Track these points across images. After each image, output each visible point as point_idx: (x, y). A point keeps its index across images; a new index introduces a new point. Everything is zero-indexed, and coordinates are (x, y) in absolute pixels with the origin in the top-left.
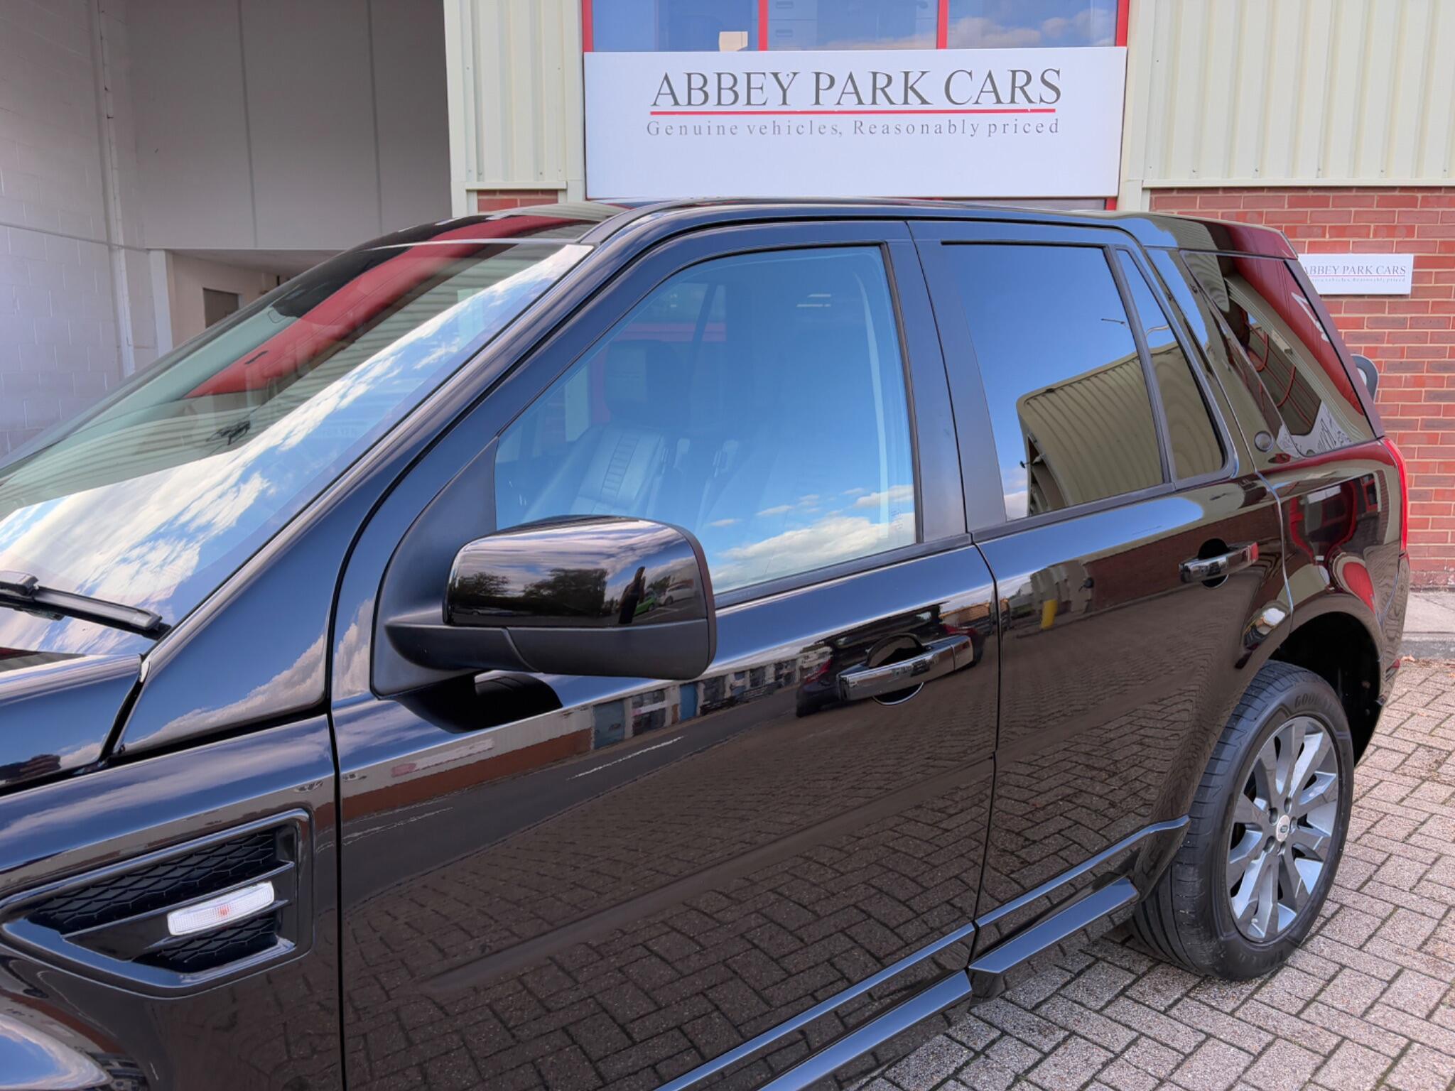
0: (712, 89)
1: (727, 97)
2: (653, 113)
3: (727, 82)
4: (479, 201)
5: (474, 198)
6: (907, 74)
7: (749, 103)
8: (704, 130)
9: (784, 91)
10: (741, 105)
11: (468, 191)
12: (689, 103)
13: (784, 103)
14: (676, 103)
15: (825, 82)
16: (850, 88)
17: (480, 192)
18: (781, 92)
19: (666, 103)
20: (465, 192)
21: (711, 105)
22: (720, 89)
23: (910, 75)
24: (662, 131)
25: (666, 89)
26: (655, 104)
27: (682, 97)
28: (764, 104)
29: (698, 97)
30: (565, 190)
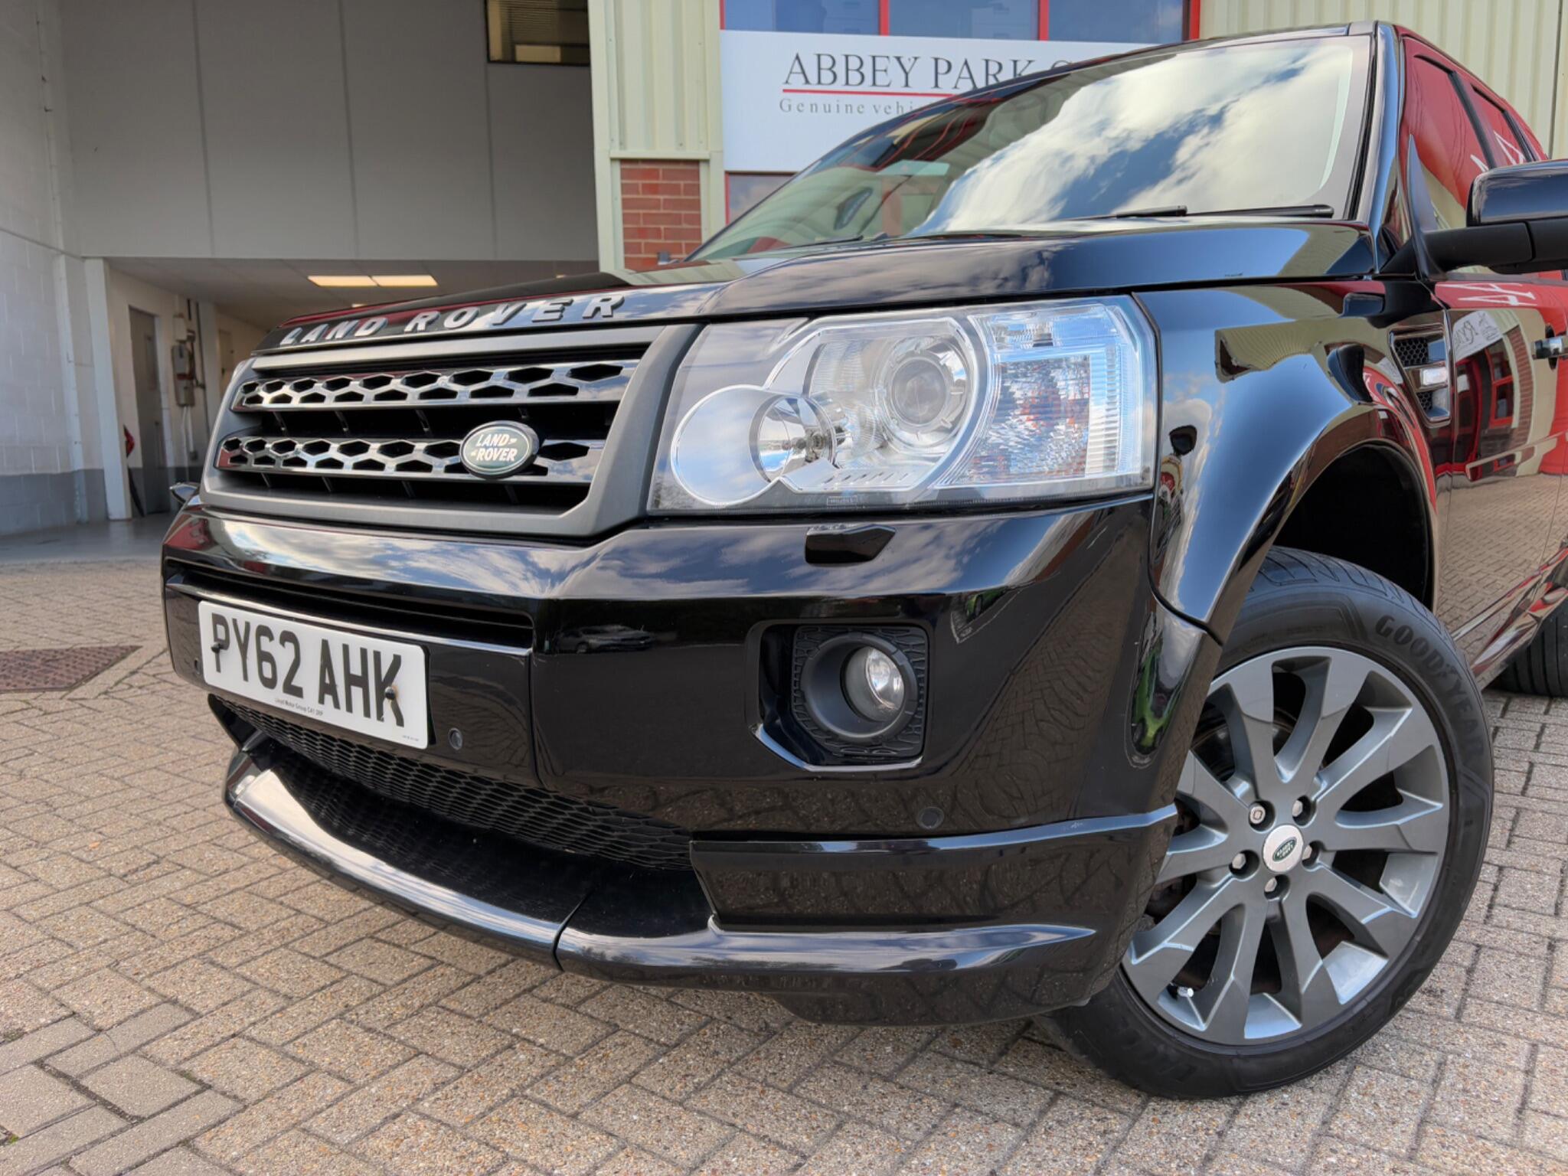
0: (840, 69)
1: (855, 77)
2: (785, 91)
3: (854, 63)
4: (622, 170)
5: (617, 167)
6: (1015, 62)
7: (874, 84)
8: (834, 108)
9: (907, 74)
10: (867, 86)
11: (613, 160)
12: (819, 82)
13: (907, 85)
14: (807, 82)
15: (943, 67)
16: (965, 73)
17: (623, 161)
18: (903, 75)
19: (798, 82)
20: (608, 161)
21: (839, 85)
22: (847, 70)
23: (1018, 64)
24: (794, 107)
25: (797, 68)
26: (787, 82)
27: (813, 77)
28: (888, 86)
29: (827, 77)
30: (707, 161)
